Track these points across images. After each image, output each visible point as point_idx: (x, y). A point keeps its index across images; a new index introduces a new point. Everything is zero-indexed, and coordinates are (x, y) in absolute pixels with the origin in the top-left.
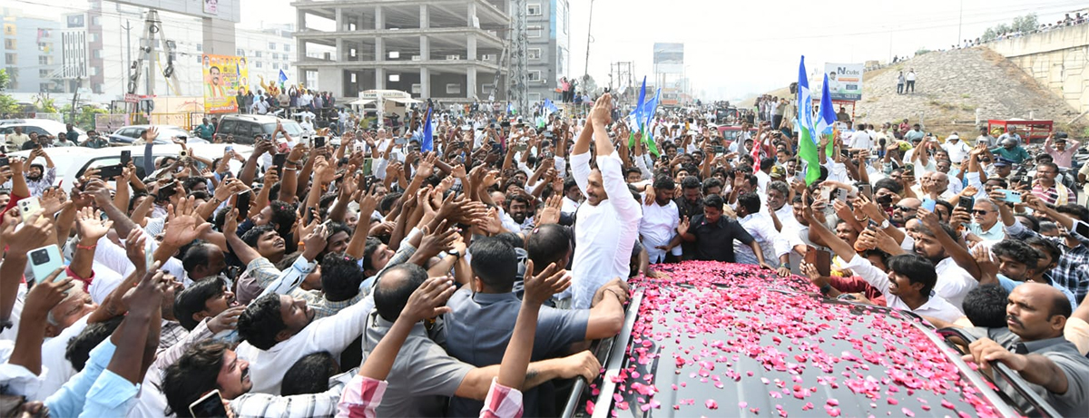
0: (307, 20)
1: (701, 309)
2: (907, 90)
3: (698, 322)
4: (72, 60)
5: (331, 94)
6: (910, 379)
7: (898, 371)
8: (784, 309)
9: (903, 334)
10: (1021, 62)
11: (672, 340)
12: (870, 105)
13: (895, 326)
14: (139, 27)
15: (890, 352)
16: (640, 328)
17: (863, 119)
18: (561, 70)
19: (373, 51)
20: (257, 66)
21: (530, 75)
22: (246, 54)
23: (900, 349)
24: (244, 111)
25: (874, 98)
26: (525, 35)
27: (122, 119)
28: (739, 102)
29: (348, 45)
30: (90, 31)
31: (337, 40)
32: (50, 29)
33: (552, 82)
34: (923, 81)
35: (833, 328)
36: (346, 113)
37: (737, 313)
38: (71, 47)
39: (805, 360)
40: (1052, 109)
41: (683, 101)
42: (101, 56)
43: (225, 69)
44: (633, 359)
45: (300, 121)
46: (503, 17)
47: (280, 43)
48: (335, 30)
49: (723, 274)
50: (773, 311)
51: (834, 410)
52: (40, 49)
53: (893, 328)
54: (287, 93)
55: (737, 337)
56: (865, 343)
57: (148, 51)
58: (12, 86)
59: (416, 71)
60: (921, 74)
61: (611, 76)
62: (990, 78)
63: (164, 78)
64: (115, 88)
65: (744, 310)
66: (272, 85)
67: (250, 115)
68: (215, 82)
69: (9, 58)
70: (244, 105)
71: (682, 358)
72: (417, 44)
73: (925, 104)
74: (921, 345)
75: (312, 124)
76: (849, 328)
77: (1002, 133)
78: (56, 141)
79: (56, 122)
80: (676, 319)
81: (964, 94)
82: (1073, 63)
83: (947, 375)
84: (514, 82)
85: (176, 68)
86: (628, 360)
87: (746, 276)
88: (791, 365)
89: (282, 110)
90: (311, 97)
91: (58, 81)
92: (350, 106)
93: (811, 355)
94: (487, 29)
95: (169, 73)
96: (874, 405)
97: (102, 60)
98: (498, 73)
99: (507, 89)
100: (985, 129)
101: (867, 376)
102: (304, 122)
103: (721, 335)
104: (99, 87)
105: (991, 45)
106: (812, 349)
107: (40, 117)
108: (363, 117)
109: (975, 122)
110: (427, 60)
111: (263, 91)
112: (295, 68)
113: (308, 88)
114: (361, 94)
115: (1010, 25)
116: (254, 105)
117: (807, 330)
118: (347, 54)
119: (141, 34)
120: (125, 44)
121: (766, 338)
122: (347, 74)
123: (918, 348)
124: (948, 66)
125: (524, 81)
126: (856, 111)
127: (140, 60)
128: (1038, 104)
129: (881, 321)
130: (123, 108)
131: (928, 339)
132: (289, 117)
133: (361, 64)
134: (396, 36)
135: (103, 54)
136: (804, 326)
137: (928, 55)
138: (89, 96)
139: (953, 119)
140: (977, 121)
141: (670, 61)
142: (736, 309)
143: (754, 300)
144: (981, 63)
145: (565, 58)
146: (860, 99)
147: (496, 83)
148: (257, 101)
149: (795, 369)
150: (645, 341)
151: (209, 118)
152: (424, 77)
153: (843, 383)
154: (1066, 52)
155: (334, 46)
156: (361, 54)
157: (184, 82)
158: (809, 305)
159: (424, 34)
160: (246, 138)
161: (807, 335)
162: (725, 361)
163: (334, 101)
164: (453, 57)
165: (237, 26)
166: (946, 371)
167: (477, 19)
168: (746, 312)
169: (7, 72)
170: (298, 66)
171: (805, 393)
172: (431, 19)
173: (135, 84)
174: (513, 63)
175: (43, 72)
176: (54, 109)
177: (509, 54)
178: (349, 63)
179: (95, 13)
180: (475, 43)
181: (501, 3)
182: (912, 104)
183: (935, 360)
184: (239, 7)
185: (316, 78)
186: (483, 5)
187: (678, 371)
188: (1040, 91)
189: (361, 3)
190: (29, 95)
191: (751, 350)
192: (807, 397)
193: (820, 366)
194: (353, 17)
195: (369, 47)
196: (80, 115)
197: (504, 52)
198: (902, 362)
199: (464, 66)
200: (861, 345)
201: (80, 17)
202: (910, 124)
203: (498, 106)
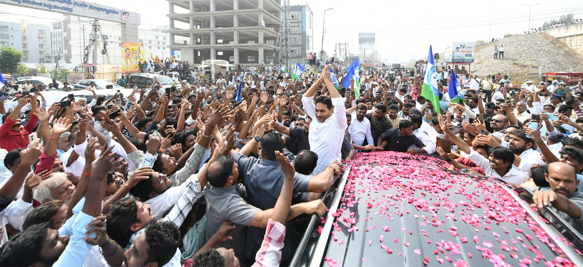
0: (175, 23)
1: (382, 177)
2: (500, 57)
3: (380, 184)
4: (56, 46)
5: (187, 62)
6: (498, 216)
7: (491, 211)
8: (428, 177)
9: (495, 191)
10: (565, 40)
11: (366, 194)
12: (479, 65)
13: (490, 187)
14: (89, 29)
15: (487, 201)
16: (348, 187)
17: (475, 73)
18: (308, 48)
19: (209, 39)
20: (149, 48)
21: (292, 51)
22: (143, 42)
23: (492, 199)
24: (142, 72)
25: (481, 61)
26: (289, 30)
27: (81, 76)
28: (406, 64)
29: (196, 36)
30: (64, 31)
31: (190, 34)
32: (45, 30)
33: (304, 54)
34: (509, 51)
35: (455, 188)
36: (195, 72)
37: (402, 179)
38: (55, 40)
39: (439, 205)
41: (375, 64)
42: (70, 44)
44: (344, 204)
45: (172, 77)
46: (277, 20)
47: (161, 35)
48: (189, 29)
49: (396, 158)
50: (422, 178)
51: (455, 233)
52: (39, 40)
53: (489, 188)
54: (164, 62)
55: (401, 192)
56: (473, 196)
57: (94, 41)
58: (26, 60)
59: (232, 50)
60: (508, 48)
61: (335, 51)
62: (547, 49)
63: (101, 55)
64: (77, 60)
65: (406, 178)
66: (157, 57)
67: (146, 74)
68: (127, 57)
69: (24, 45)
70: (142, 68)
71: (371, 203)
72: (232, 35)
73: (510, 64)
74: (505, 197)
75: (177, 78)
76: (464, 187)
77: (554, 80)
78: (47, 88)
79: (47, 78)
80: (368, 183)
81: (533, 58)
83: (519, 214)
84: (283, 55)
85: (108, 50)
86: (342, 204)
87: (409, 159)
88: (431, 208)
89: (162, 71)
90: (177, 64)
91: (48, 57)
92: (197, 68)
93: (443, 203)
94: (269, 27)
95: (104, 52)
96: (477, 230)
97: (71, 45)
98: (275, 50)
99: (280, 58)
100: (544, 78)
101: (473, 214)
102: (174, 77)
103: (393, 191)
104: (69, 59)
105: (547, 31)
106: (443, 199)
107: (39, 75)
108: (204, 74)
109: (539, 74)
110: (237, 44)
111: (153, 61)
113: (176, 59)
114: (203, 62)
115: (558, 19)
116: (148, 68)
117: (440, 189)
118: (195, 41)
119: (90, 32)
120: (82, 38)
121: (418, 193)
122: (196, 52)
123: (503, 199)
124: (523, 43)
125: (289, 54)
126: (471, 68)
127: (90, 46)
128: (574, 64)
129: (483, 184)
130: (81, 70)
131: (509, 195)
132: (166, 75)
133: (203, 46)
134: (221, 31)
135: (71, 43)
136: (439, 187)
137: (511, 37)
138: (64, 65)
139: (526, 72)
141: (368, 42)
142: (401, 177)
143: (412, 172)
144: (541, 41)
145: (311, 42)
146: (473, 62)
147: (274, 55)
148: (149, 66)
149: (433, 210)
150: (351, 194)
151: (124, 75)
152: (236, 53)
153: (460, 218)
155: (189, 37)
156: (203, 41)
157: (113, 57)
158: (442, 175)
159: (235, 30)
160: (144, 86)
161: (441, 191)
162: (394, 205)
163: (189, 66)
164: (251, 42)
165: (139, 27)
166: (519, 212)
167: (264, 22)
168: (407, 179)
169: (23, 52)
170: (170, 48)
171: (439, 224)
172: (239, 22)
173: (87, 58)
174: (283, 45)
175: (41, 52)
176: (46, 71)
177: (281, 40)
178: (197, 46)
179: (67, 22)
180: (263, 34)
181: (276, 13)
182: (502, 65)
183: (512, 206)
184: (140, 17)
185: (180, 55)
186: (267, 14)
187: (368, 211)
188: (576, 57)
189: (202, 14)
190: (34, 64)
191: (409, 199)
192: (440, 225)
193: (448, 208)
194: (198, 22)
195: (207, 38)
196: (59, 74)
197: (278, 39)
198: (494, 207)
199: (257, 47)
200: (471, 198)
201: (60, 24)
202: (501, 75)
203: (275, 68)
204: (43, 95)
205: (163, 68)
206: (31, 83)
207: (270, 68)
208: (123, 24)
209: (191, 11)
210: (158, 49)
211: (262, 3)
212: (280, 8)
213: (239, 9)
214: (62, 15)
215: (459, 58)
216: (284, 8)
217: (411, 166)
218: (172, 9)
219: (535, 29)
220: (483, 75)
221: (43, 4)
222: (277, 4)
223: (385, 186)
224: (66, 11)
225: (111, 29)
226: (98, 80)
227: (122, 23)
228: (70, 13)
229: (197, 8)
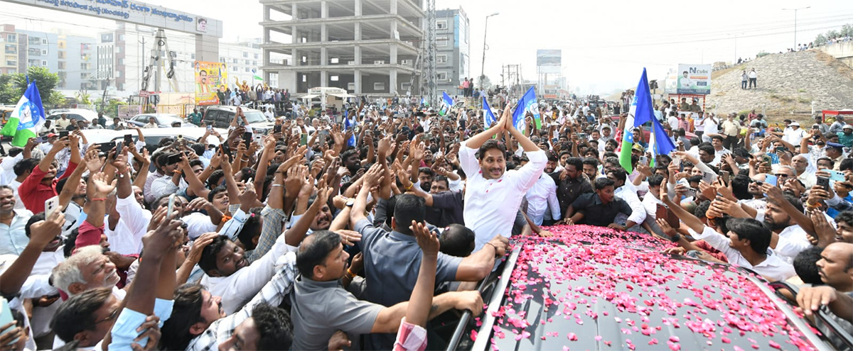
0: (271, 35)
1: (568, 261)
2: (750, 86)
3: (565, 271)
4: (104, 66)
5: (287, 90)
6: (743, 323)
7: (732, 316)
8: (637, 262)
9: (738, 286)
10: (851, 62)
11: (543, 285)
12: (719, 98)
13: (732, 279)
14: (151, 42)
15: (727, 300)
16: (517, 275)
18: (463, 71)
19: (319, 58)
20: (234, 70)
21: (439, 76)
22: (226, 61)
23: (735, 298)
24: (224, 104)
25: (722, 92)
26: (435, 45)
27: (137, 109)
28: (607, 96)
29: (301, 53)
30: (117, 45)
31: (293, 50)
32: (89, 44)
33: (456, 81)
34: (764, 78)
35: (678, 279)
37: (597, 265)
38: (104, 57)
39: (653, 305)
41: (561, 96)
43: (211, 72)
44: (510, 299)
45: (264, 111)
46: (418, 31)
47: (251, 52)
48: (291, 42)
50: (628, 264)
51: (675, 345)
52: (82, 58)
53: (730, 280)
54: (255, 90)
55: (596, 284)
56: (705, 292)
57: (157, 59)
58: (62, 85)
59: (351, 73)
61: (502, 76)
62: (823, 75)
63: (167, 79)
64: (132, 87)
65: (603, 263)
66: (245, 83)
68: (203, 82)
69: (61, 65)
70: (223, 99)
71: (550, 299)
72: (352, 52)
73: (766, 97)
74: (754, 295)
75: (273, 113)
76: (691, 279)
78: (90, 125)
79: (91, 111)
80: (547, 269)
81: (802, 89)
83: (775, 321)
84: (426, 81)
85: (176, 72)
86: (506, 300)
88: (640, 308)
89: (252, 102)
90: (273, 93)
91: (93, 82)
92: (301, 99)
93: (658, 301)
94: (405, 40)
95: (171, 75)
96: (710, 343)
97: (124, 66)
98: (414, 74)
99: (420, 86)
100: (820, 118)
101: (705, 319)
102: (268, 112)
103: (584, 282)
104: (122, 86)
105: (823, 48)
106: (659, 295)
107: (80, 107)
108: (310, 108)
109: (811, 112)
110: (360, 65)
111: (238, 89)
112: (262, 71)
113: (271, 86)
114: (310, 91)
115: (839, 31)
116: (231, 99)
117: (656, 280)
118: (299, 60)
119: (152, 47)
120: (141, 54)
121: (621, 286)
122: (299, 75)
123: (752, 297)
124: (785, 66)
125: (434, 80)
126: (706, 103)
127: (151, 66)
129: (721, 275)
130: (138, 101)
131: (761, 291)
132: (256, 108)
133: (310, 67)
134: (336, 46)
135: (125, 62)
136: (653, 277)
137: (767, 57)
138: (115, 93)
139: (791, 110)
141: (550, 63)
142: (596, 261)
143: (612, 255)
144: (814, 63)
145: (466, 62)
146: (709, 93)
147: (412, 81)
148: (233, 96)
149: (644, 311)
150: (521, 285)
151: (198, 109)
152: (357, 78)
153: (684, 324)
155: (290, 54)
156: (310, 60)
157: (182, 82)
158: (659, 260)
159: (357, 44)
160: (225, 123)
161: (656, 284)
162: (585, 302)
163: (289, 96)
164: (379, 62)
165: (220, 40)
166: (775, 317)
167: (398, 33)
168: (605, 265)
169: (58, 74)
170: (264, 70)
171: (651, 331)
172: (363, 33)
173: (147, 84)
174: (425, 66)
175: (83, 75)
176: (89, 101)
177: (422, 59)
178: (301, 67)
179: (121, 32)
180: (396, 52)
181: (416, 20)
182: (755, 98)
183: (765, 308)
184: (222, 26)
185: (277, 79)
186: (403, 22)
189: (310, 22)
190: (73, 92)
191: (607, 294)
192: (653, 334)
194: (304, 32)
195: (316, 55)
196: (107, 106)
197: (418, 58)
198: (736, 309)
199: (387, 69)
200: (702, 294)
201: (110, 35)
203: (414, 100)
204: (84, 134)
205: (252, 98)
206: (68, 118)
207: (407, 100)
209: (295, 17)
210: (246, 71)
211: (396, 7)
212: (421, 13)
213: (363, 14)
214: (115, 21)
215: (687, 88)
216: (428, 13)
217: (611, 246)
218: (267, 14)
219: (805, 45)
221: (88, 7)
222: (417, 7)
223: (572, 274)
224: (119, 18)
225: (181, 43)
226: (161, 115)
228: (125, 19)
229: (303, 14)
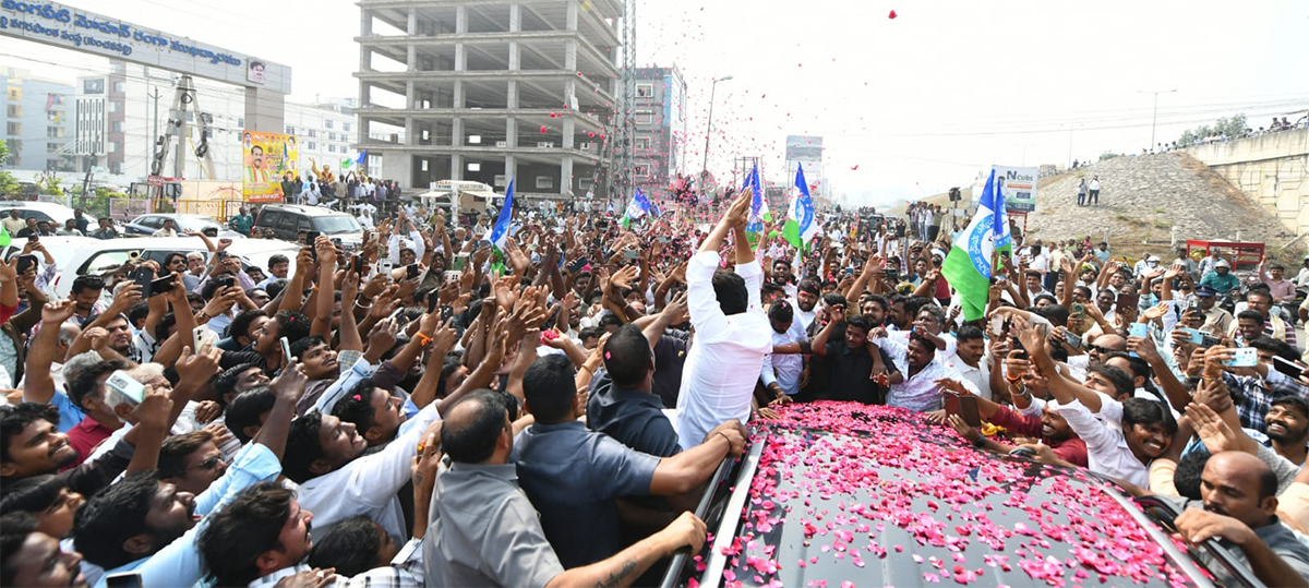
0: (371, 94)
1: (838, 463)
2: (1089, 201)
3: (833, 479)
4: (87, 133)
5: (397, 183)
6: (1101, 562)
7: (1086, 550)
8: (941, 465)
9: (1091, 502)
10: (1227, 172)
11: (801, 502)
12: (1046, 218)
13: (1081, 492)
14: (169, 96)
15: (1076, 526)
16: (760, 485)
18: (675, 164)
19: (450, 134)
20: (310, 147)
21: (638, 170)
22: (296, 133)
23: (1087, 522)
24: (290, 201)
25: (1049, 209)
26: (632, 121)
27: (143, 205)
28: (887, 209)
29: (419, 126)
31: (407, 120)
32: (63, 95)
33: (666, 180)
34: (1109, 190)
35: (1003, 492)
36: (413, 207)
37: (882, 469)
38: (87, 118)
39: (968, 533)
40: (1263, 229)
41: (819, 206)
42: (122, 129)
43: (270, 150)
44: (750, 525)
45: (358, 215)
46: (607, 98)
47: (339, 121)
48: (405, 107)
50: (928, 468)
52: (49, 118)
53: (1078, 494)
54: (343, 181)
55: (881, 499)
56: (1043, 512)
57: (179, 124)
58: (12, 162)
59: (500, 160)
60: (1107, 182)
61: (734, 173)
62: (1189, 189)
63: (195, 158)
64: (136, 169)
65: (891, 465)
66: (326, 169)
68: (256, 165)
69: (12, 128)
70: (291, 193)
71: (812, 525)
72: (503, 127)
73: (1111, 219)
74: (1115, 517)
75: (371, 219)
76: (1023, 492)
77: (1203, 256)
79: (63, 206)
80: (806, 475)
81: (1160, 208)
82: (1288, 175)
83: (1148, 558)
84: (618, 176)
85: (211, 147)
86: (744, 526)
87: (893, 421)
88: (950, 539)
89: (337, 200)
90: (373, 187)
91: (68, 158)
92: (419, 199)
93: (977, 527)
94: (587, 112)
95: (202, 151)
97: (123, 134)
98: (599, 164)
99: (609, 184)
100: (1183, 250)
101: (1047, 556)
102: (363, 216)
103: (864, 496)
104: (118, 166)
105: (1191, 151)
106: (977, 518)
107: (44, 200)
109: (1170, 242)
110: (514, 147)
111: (315, 178)
112: (355, 151)
113: (370, 176)
114: (433, 185)
115: (1212, 126)
117: (970, 494)
118: (418, 136)
119: (171, 104)
120: (152, 116)
121: (920, 502)
122: (417, 161)
123: (1112, 521)
124: (1139, 174)
125: (630, 176)
126: (1028, 224)
127: (168, 136)
128: (1246, 223)
129: (1064, 485)
130: (145, 192)
131: (1123, 511)
132: (344, 210)
133: (434, 149)
134: (478, 117)
135: (124, 127)
136: (967, 489)
137: (1115, 160)
138: (105, 177)
139: (1144, 238)
140: (1174, 241)
141: (806, 156)
142: (881, 463)
143: (904, 453)
144: (1178, 172)
145: (681, 151)
146: (1033, 210)
147: (596, 177)
148: (306, 190)
149: (956, 544)
150: (766, 502)
151: (247, 208)
152: (510, 168)
153: (1017, 565)
154: (1280, 162)
155: (404, 126)
157: (220, 164)
159: (510, 115)
161: (971, 500)
162: (867, 530)
164: (546, 144)
165: (286, 98)
166: (1148, 552)
167: (576, 100)
168: (894, 468)
169: (7, 144)
170: (358, 149)
171: (969, 578)
172: (521, 98)
173: (160, 164)
174: (617, 154)
175: (51, 146)
176: (61, 190)
177: (612, 143)
178: (420, 147)
180: (573, 129)
181: (605, 81)
182: (1095, 219)
183: (1133, 537)
184: (290, 75)
185: (380, 165)
186: (584, 83)
187: (807, 543)
188: (1248, 208)
189: (437, 76)
190: (33, 173)
191: (900, 518)
192: (972, 581)
193: (988, 541)
194: (426, 92)
195: (445, 129)
196: (92, 199)
197: (606, 141)
198: (1091, 539)
199: (558, 156)
200: (1039, 516)
201: (100, 82)
202: (1093, 242)
203: (598, 205)
206: (22, 217)
207: (587, 205)
208: (251, 89)
209: (412, 67)
210: (330, 150)
211: (575, 58)
212: (614, 71)
213: (522, 68)
214: (107, 60)
216: (624, 71)
217: (902, 439)
218: (366, 61)
219: (1166, 145)
220: (1053, 240)
221: (60, 33)
222: (607, 61)
223: (845, 484)
224: (114, 53)
225: (220, 100)
226: (184, 216)
227: (247, 87)
228: (125, 57)
229: (425, 63)
